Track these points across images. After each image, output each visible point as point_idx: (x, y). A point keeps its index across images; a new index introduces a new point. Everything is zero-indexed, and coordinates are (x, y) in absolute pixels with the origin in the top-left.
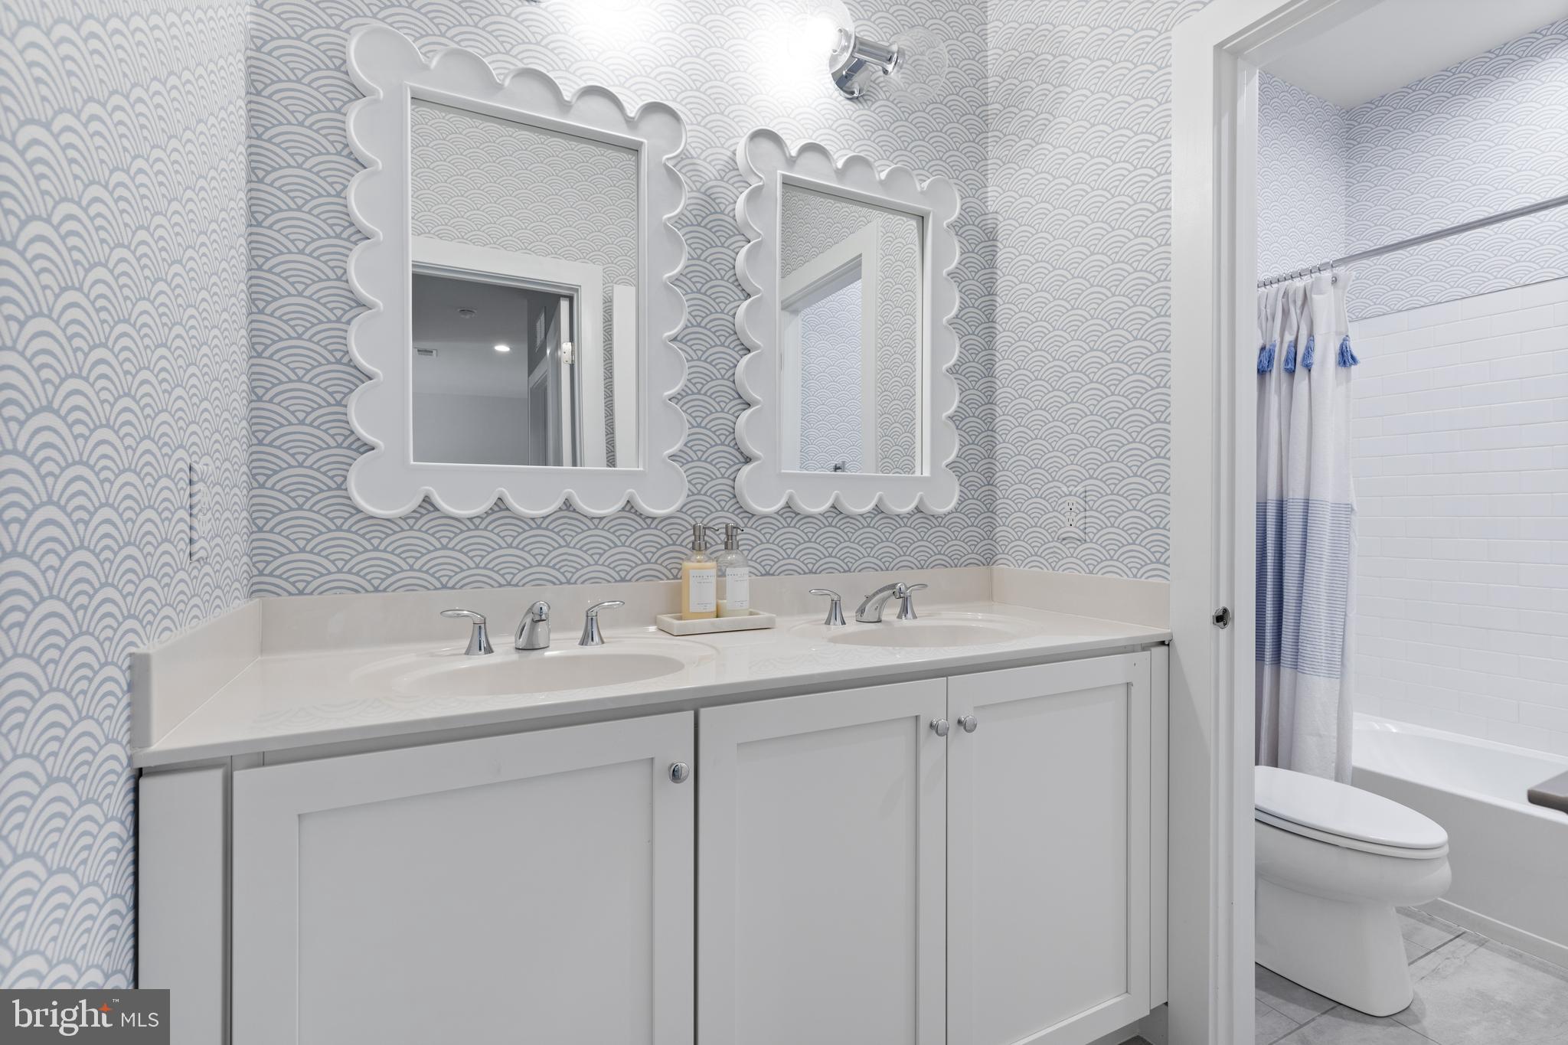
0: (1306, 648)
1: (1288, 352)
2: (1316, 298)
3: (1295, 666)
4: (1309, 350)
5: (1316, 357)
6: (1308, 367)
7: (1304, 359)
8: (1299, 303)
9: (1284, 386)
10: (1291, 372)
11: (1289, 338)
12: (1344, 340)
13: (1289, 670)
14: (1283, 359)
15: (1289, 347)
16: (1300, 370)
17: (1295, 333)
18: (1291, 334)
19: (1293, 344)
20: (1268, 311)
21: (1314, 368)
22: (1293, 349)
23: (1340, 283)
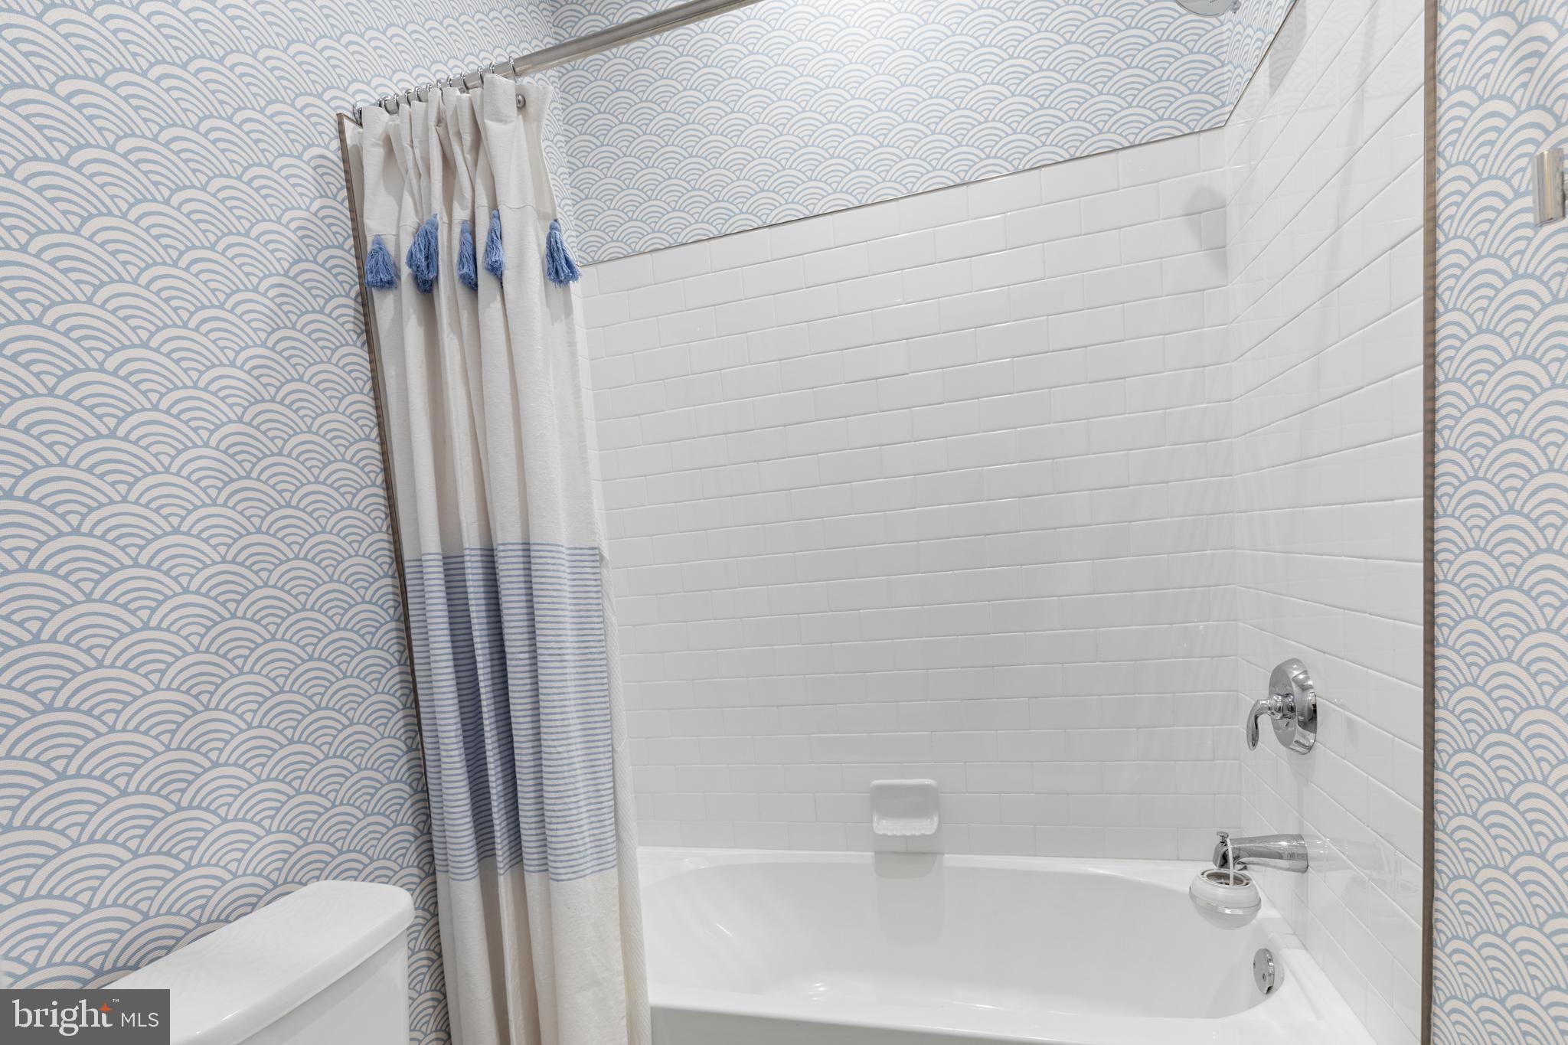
0: (558, 831)
1: (462, 244)
2: (493, 128)
3: (545, 868)
4: (495, 237)
5: (508, 255)
6: (496, 271)
7: (487, 252)
8: (468, 138)
9: (465, 316)
10: (472, 285)
11: (461, 214)
12: (552, 228)
13: (536, 876)
14: (456, 258)
15: (462, 232)
16: (484, 279)
17: (470, 205)
18: (463, 208)
19: (468, 227)
20: (417, 151)
21: (508, 275)
22: (469, 237)
23: (532, 108)
